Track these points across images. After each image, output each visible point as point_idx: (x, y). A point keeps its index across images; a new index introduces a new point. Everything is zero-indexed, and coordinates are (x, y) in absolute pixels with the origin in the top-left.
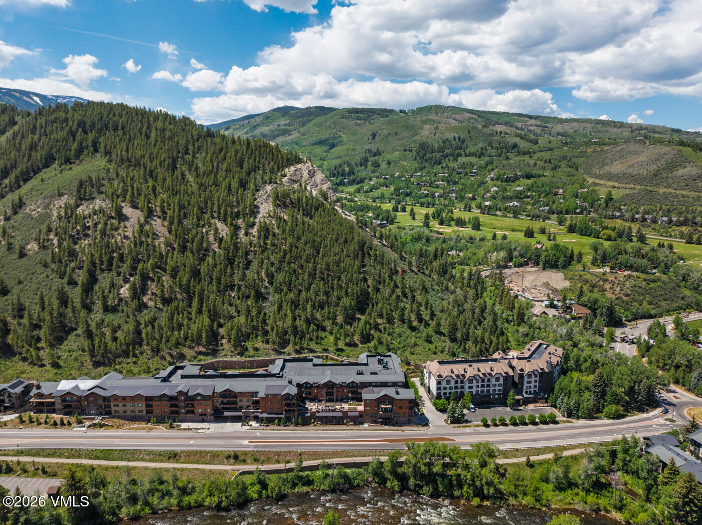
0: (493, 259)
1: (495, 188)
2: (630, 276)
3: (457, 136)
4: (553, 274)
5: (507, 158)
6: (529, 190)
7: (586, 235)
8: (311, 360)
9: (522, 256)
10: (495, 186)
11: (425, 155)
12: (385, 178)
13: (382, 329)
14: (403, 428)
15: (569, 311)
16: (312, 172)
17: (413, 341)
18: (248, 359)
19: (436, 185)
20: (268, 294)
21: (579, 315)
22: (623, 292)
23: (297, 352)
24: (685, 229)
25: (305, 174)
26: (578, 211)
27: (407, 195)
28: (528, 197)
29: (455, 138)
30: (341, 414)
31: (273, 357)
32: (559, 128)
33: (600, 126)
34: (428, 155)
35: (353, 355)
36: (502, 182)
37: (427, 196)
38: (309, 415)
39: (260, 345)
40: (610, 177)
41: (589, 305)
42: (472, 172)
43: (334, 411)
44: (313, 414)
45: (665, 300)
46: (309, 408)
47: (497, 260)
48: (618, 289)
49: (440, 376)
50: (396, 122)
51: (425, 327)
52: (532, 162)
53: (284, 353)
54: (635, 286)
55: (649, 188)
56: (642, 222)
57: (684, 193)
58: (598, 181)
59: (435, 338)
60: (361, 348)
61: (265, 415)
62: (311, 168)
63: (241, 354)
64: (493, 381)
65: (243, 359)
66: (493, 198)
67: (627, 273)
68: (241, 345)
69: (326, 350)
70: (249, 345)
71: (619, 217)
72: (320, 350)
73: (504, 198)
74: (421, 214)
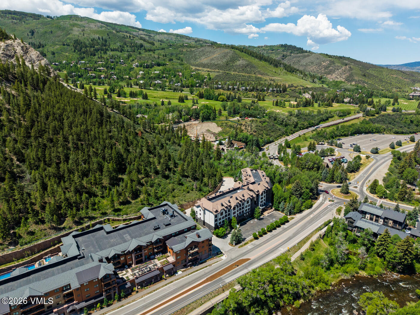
0: (170, 118)
1: (141, 72)
2: (253, 121)
3: (101, 37)
4: (210, 124)
5: (140, 53)
6: (163, 73)
7: (210, 99)
8: (102, 228)
9: (187, 114)
10: (141, 70)
11: (81, 48)
12: (55, 64)
13: (144, 183)
14: (209, 262)
15: (232, 145)
16: (25, 48)
17: (170, 186)
18: (26, 247)
19: (99, 70)
20: (23, 172)
21: (240, 147)
22: (253, 130)
23: (78, 223)
24: (255, 93)
25: (19, 50)
26: (197, 85)
27: (80, 76)
28: (164, 77)
29: (99, 38)
30: (158, 272)
31: (54, 237)
32: (157, 37)
33: (179, 38)
34: (83, 50)
35: (131, 211)
36: (144, 68)
37: (94, 77)
38: (129, 285)
39: (33, 228)
40: (204, 66)
41: (244, 140)
42: (120, 62)
43: (150, 271)
44: (133, 282)
45: (272, 132)
46: (124, 277)
47: (173, 118)
48: (249, 128)
49: (217, 211)
50: (49, 24)
51: (174, 174)
52: (156, 56)
53: (64, 228)
54: (257, 126)
55: (227, 72)
56: (233, 90)
57: (243, 74)
58: (197, 68)
59: (183, 180)
60: (135, 203)
61: (83, 304)
62: (22, 45)
63: (15, 244)
64: (246, 204)
65: (18, 249)
66: (143, 78)
67: (250, 119)
68: (9, 234)
69: (104, 214)
70: (21, 230)
71: (221, 88)
72: (99, 215)
73: (150, 78)
74: (100, 90)
